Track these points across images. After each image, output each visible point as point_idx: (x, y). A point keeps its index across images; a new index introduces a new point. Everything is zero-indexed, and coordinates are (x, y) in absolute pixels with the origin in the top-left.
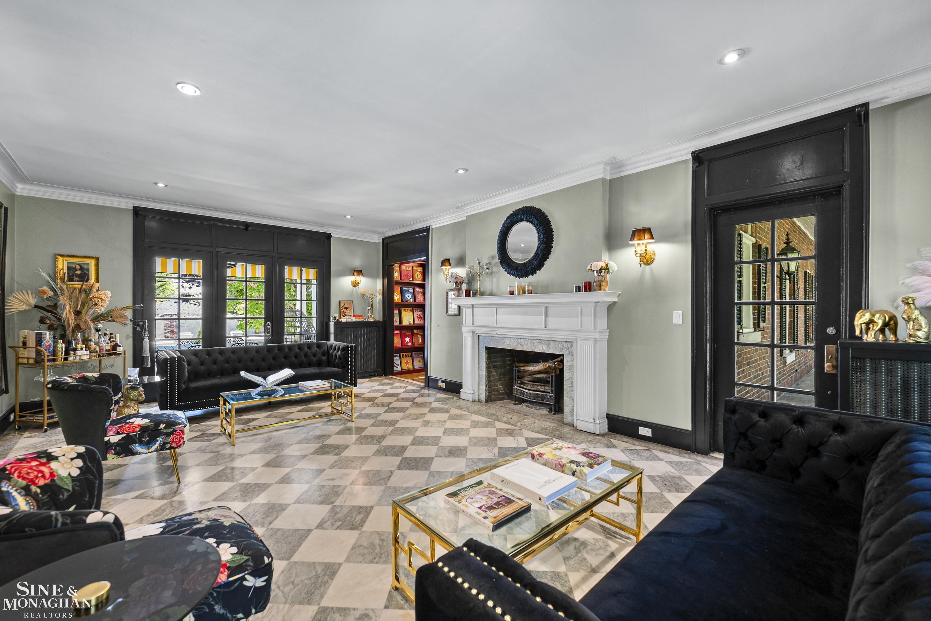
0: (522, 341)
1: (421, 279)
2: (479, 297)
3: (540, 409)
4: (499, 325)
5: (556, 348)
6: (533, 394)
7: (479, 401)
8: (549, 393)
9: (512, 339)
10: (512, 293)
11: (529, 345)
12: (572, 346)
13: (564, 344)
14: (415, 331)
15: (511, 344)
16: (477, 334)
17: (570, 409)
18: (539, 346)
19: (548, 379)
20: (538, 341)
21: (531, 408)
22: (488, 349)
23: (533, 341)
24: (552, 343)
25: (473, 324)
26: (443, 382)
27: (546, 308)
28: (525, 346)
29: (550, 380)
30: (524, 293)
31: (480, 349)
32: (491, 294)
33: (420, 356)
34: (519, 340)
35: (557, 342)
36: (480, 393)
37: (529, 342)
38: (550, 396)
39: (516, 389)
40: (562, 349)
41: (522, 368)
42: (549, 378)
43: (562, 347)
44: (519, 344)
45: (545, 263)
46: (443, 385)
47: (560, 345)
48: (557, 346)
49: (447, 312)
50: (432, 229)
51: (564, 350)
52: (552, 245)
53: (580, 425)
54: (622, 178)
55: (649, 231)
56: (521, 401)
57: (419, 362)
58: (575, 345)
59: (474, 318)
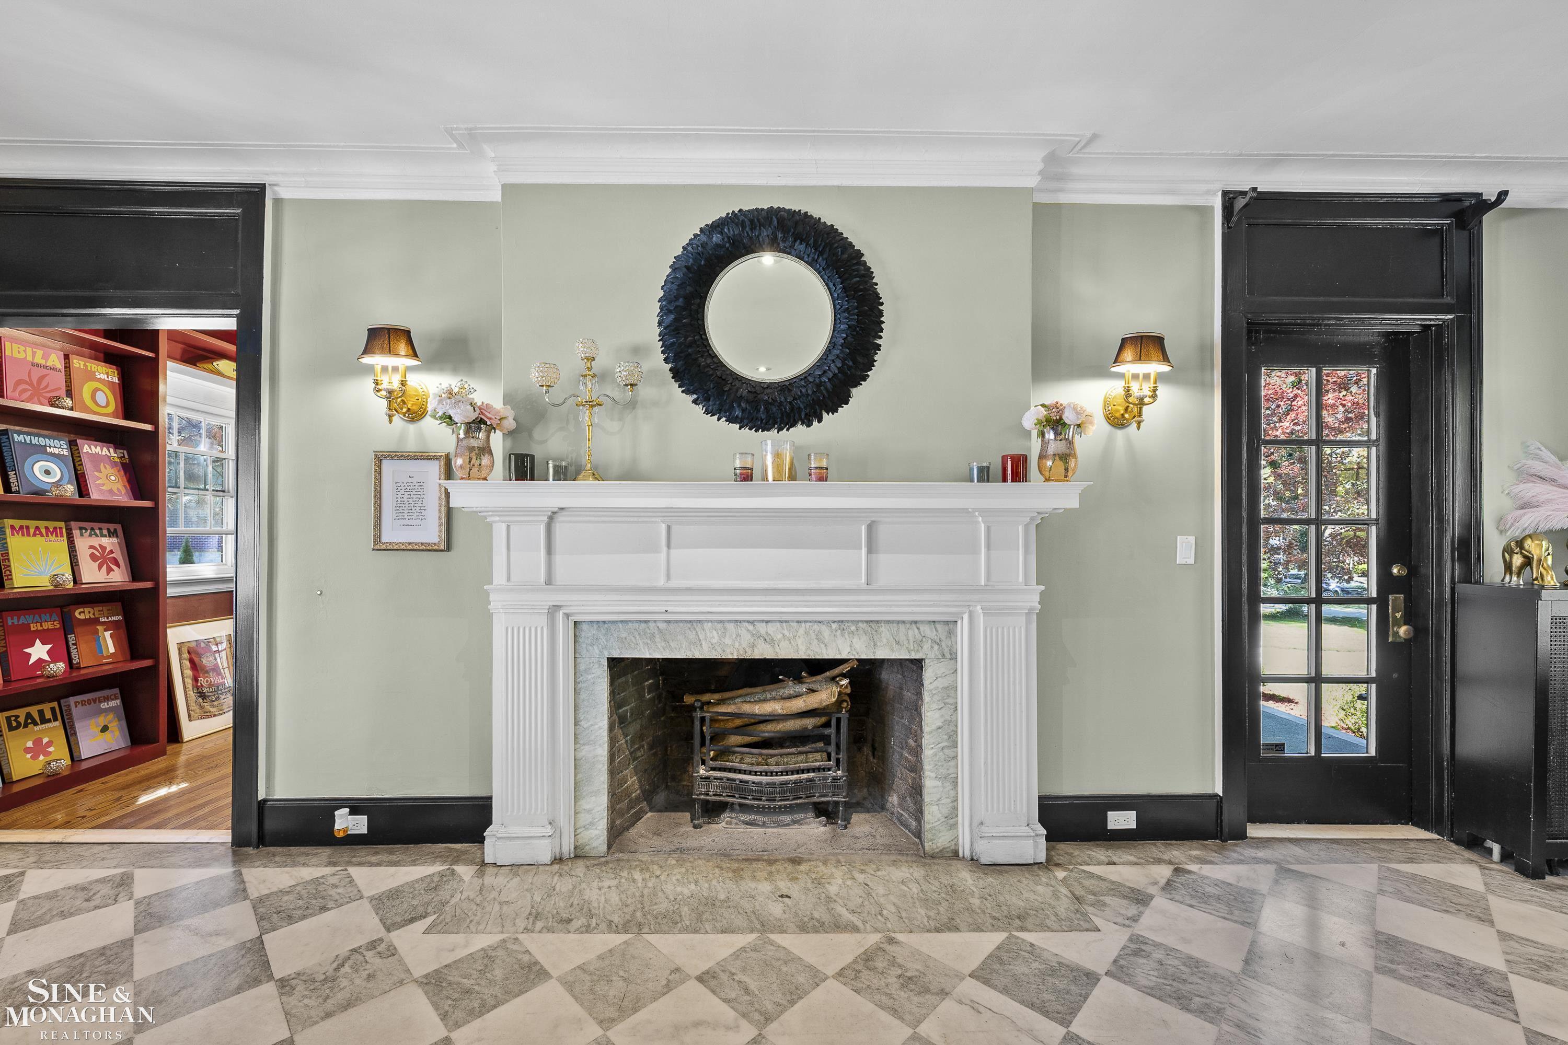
0: (771, 629)
1: (111, 408)
2: (591, 482)
3: (795, 822)
4: (673, 584)
5: (898, 643)
6: (783, 784)
7: (579, 855)
8: (829, 770)
9: (731, 626)
10: (746, 476)
11: (800, 641)
12: (951, 633)
13: (926, 630)
14: (83, 613)
15: (727, 641)
16: (567, 615)
17: (945, 811)
18: (840, 641)
19: (827, 731)
20: (834, 626)
21: (764, 825)
22: (614, 663)
23: (816, 626)
24: (883, 629)
25: (549, 582)
26: (356, 807)
27: (870, 528)
28: (784, 644)
29: (832, 731)
30: (792, 477)
31: (582, 667)
32: (630, 474)
33: (104, 705)
34: (762, 628)
35: (901, 626)
36: (581, 823)
37: (801, 631)
38: (835, 779)
39: (707, 778)
40: (920, 644)
41: (723, 709)
42: (827, 725)
43: (919, 637)
44: (761, 641)
45: (854, 391)
46: (359, 825)
47: (913, 632)
48: (902, 638)
49: (378, 538)
51: (927, 646)
52: (879, 341)
53: (990, 852)
55: (1158, 341)
56: (713, 810)
57: (105, 729)
58: (963, 629)
59: (558, 559)
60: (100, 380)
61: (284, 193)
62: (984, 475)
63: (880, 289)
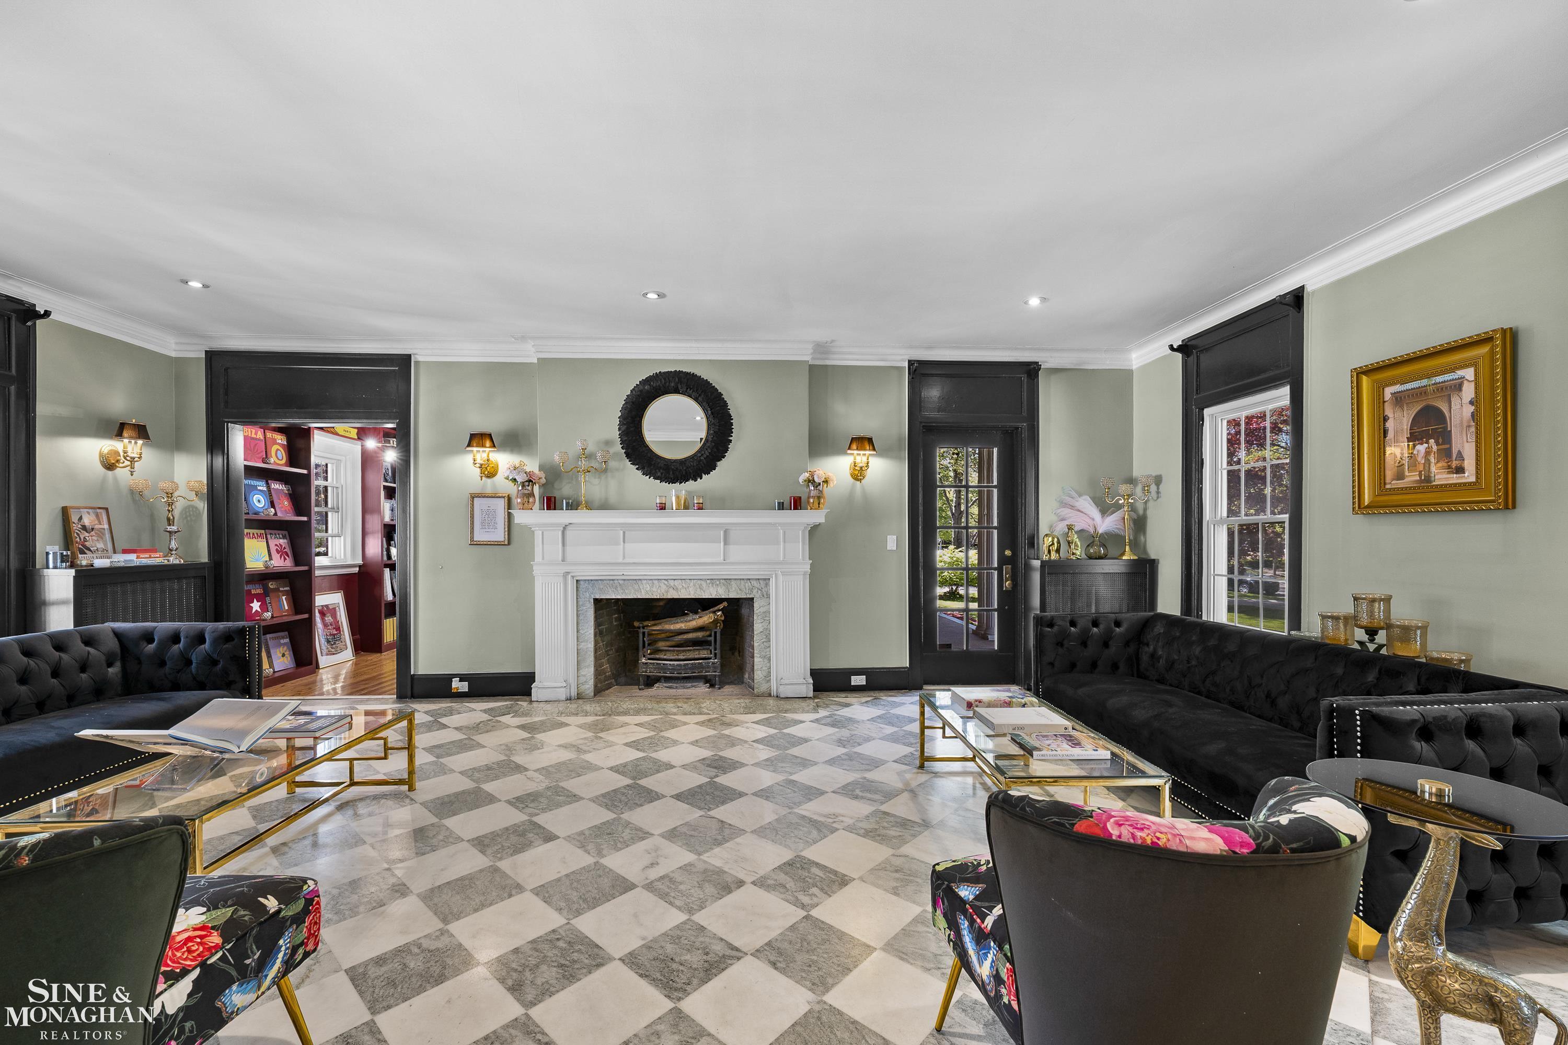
0: (676, 583)
1: (284, 461)
2: (585, 511)
3: (693, 686)
4: (627, 561)
5: (740, 590)
6: (685, 665)
7: (580, 697)
8: (711, 659)
9: (656, 582)
10: (662, 507)
11: (691, 589)
12: (767, 585)
13: (755, 583)
14: (272, 585)
15: (654, 589)
16: (573, 577)
17: (765, 674)
18: (711, 589)
19: (709, 639)
20: (708, 581)
21: (676, 688)
22: (597, 601)
23: (699, 582)
24: (733, 583)
25: (563, 560)
26: (463, 678)
27: (726, 532)
28: (683, 591)
29: (712, 639)
30: (686, 507)
31: (580, 603)
32: (605, 506)
33: (282, 641)
34: (672, 583)
35: (742, 582)
36: (580, 682)
37: (692, 584)
38: (713, 663)
39: (646, 663)
40: (751, 590)
41: (655, 628)
42: (710, 636)
43: (751, 587)
44: (671, 589)
45: (718, 463)
46: (464, 687)
47: (748, 584)
48: (742, 587)
49: (472, 538)
50: (417, 363)
51: (755, 591)
52: (731, 438)
53: (786, 691)
54: (826, 367)
55: (870, 440)
56: (650, 682)
57: (283, 655)
58: (772, 582)
59: (568, 548)
60: (279, 444)
61: (420, 359)
62: (781, 507)
63: (731, 412)
